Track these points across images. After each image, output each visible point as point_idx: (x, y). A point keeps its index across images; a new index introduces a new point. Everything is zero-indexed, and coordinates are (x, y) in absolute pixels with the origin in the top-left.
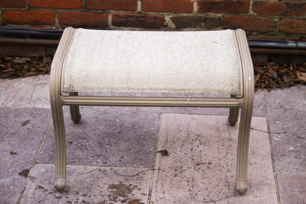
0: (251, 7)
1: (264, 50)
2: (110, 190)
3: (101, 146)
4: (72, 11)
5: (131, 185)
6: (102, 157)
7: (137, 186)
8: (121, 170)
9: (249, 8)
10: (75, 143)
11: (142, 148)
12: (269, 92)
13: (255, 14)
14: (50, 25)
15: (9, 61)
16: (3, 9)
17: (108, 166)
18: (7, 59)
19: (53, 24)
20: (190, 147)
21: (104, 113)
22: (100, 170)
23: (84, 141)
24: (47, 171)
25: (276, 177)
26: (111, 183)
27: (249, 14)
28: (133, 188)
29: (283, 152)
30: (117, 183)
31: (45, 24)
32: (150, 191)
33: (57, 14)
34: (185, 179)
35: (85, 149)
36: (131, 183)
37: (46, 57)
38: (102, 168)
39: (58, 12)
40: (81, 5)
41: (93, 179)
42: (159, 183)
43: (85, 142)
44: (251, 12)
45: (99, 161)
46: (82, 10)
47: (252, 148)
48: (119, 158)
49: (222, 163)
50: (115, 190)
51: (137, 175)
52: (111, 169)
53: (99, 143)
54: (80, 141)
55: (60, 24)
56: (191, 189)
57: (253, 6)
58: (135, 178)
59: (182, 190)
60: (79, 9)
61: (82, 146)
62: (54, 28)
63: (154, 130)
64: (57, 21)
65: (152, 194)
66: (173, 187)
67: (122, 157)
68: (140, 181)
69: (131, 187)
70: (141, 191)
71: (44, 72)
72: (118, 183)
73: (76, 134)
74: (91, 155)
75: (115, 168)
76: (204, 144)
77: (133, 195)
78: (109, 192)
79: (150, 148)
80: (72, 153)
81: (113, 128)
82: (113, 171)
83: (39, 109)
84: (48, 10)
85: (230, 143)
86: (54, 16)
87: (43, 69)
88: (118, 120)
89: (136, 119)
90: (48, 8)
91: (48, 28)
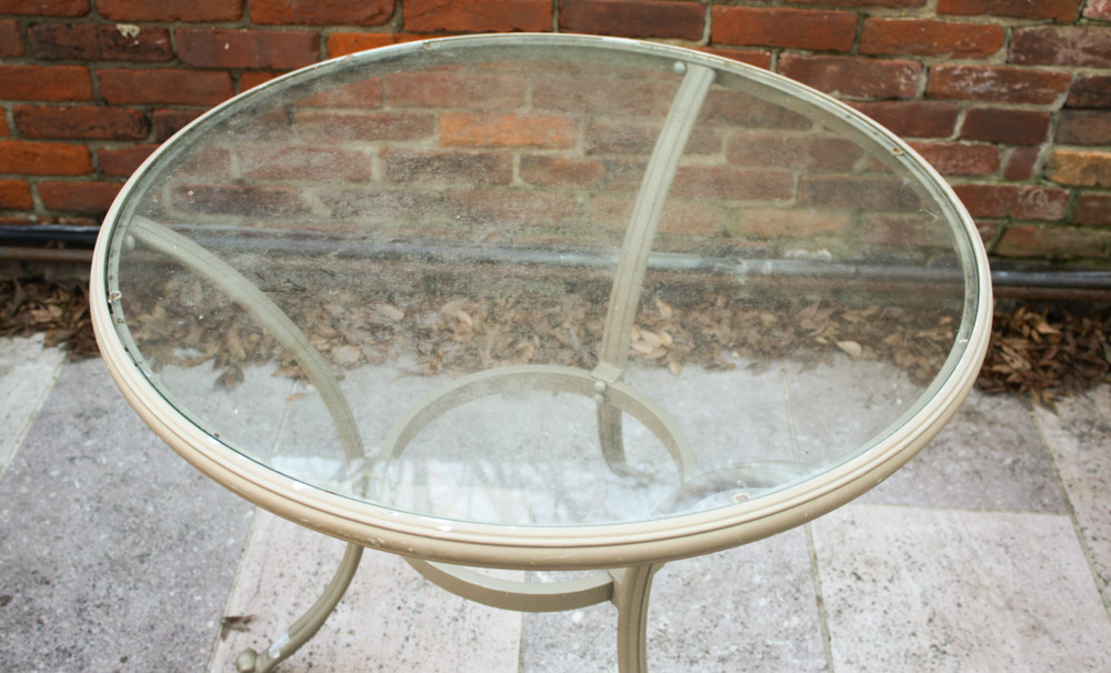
0: (516, 170)
3: (79, 613)
4: (69, 179)
6: (73, 659)
9: (510, 172)
10: (16, 599)
11: (186, 621)
14: (22, 210)
19: (31, 209)
21: (124, 479)
23: (43, 591)
27: (511, 186)
29: (552, 631)
31: (12, 209)
33: (34, 188)
35: (35, 626)
39: (35, 182)
40: (90, 164)
43: (42, 599)
46: (95, 176)
47: (474, 617)
53: (79, 601)
54: (32, 593)
55: (46, 208)
57: (522, 167)
60: (86, 174)
61: (31, 612)
62: (33, 218)
63: (235, 545)
64: (38, 201)
67: (123, 660)
71: (12, 330)
73: (30, 563)
74: (46, 651)
79: (206, 620)
81: (131, 539)
84: (11, 178)
86: (29, 192)
87: (13, 322)
88: (150, 509)
89: (199, 503)
90: (9, 173)
91: (20, 216)
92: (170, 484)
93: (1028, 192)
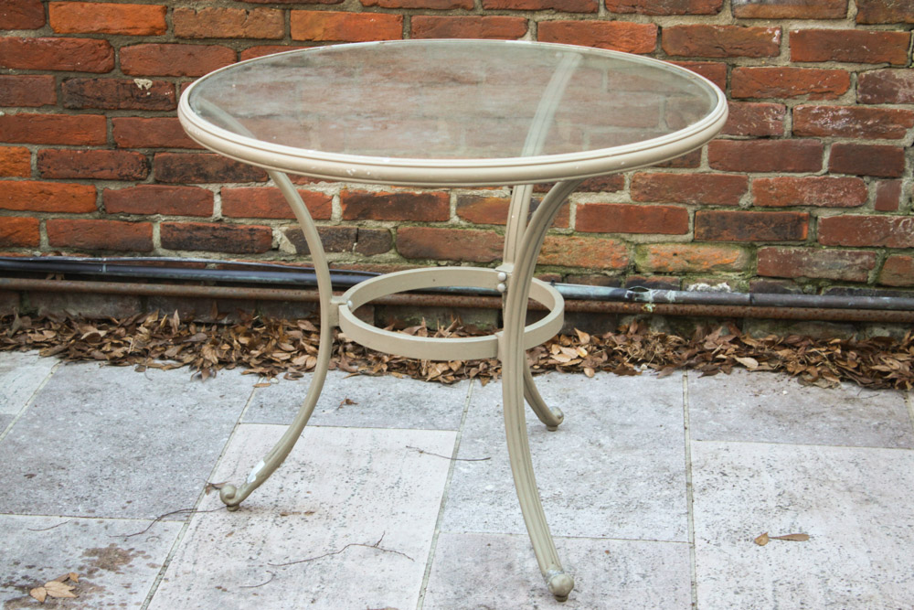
1: (485, 300)
2: (87, 558)
3: (91, 482)
4: (74, 217)
5: (132, 549)
6: (89, 501)
7: (143, 552)
8: (120, 523)
9: (448, 211)
10: (39, 475)
11: (177, 486)
12: (483, 385)
13: (464, 223)
14: (30, 247)
17: (96, 517)
19: (37, 246)
21: (119, 422)
22: (77, 523)
23: (60, 472)
25: (435, 537)
26: (92, 546)
27: (450, 223)
28: (133, 556)
29: (469, 493)
30: (104, 546)
31: (20, 245)
32: (168, 561)
33: (44, 224)
34: (248, 540)
35: (57, 487)
36: (132, 546)
37: (21, 316)
38: (82, 521)
39: (45, 220)
40: (95, 203)
41: (56, 538)
42: (191, 547)
43: (61, 475)
44: (455, 219)
45: (80, 507)
46: (97, 214)
47: (407, 486)
48: (124, 503)
49: (334, 513)
50: (96, 558)
52: (101, 522)
53: (90, 476)
54: (52, 473)
55: (51, 244)
56: (254, 557)
57: (458, 205)
58: (144, 537)
59: (234, 559)
60: (90, 212)
61: (52, 482)
62: (38, 253)
63: (213, 454)
64: (44, 238)
65: (171, 565)
66: (217, 554)
67: (129, 502)
68: (152, 544)
69: (132, 553)
70: (150, 561)
71: (10, 347)
72: (107, 546)
73: (47, 460)
74: (67, 497)
75: (108, 521)
76: (310, 479)
77: (131, 566)
78: (82, 561)
79: (193, 486)
80: (27, 495)
81: (128, 450)
82: (103, 525)
84: (25, 215)
85: (365, 477)
86: (38, 228)
87: (12, 341)
88: (143, 436)
89: (182, 435)
90: (24, 211)
91: (26, 253)
92: (158, 425)
93: (898, 222)
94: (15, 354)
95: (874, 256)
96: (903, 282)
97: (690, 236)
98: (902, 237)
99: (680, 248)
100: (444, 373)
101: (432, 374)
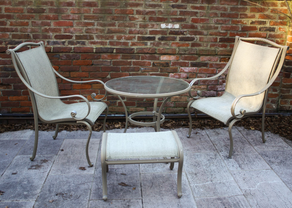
8: (46, 156)
10: (32, 149)
11: (55, 149)
12: (104, 131)
14: (28, 112)
15: (13, 126)
16: (12, 107)
17: (42, 155)
18: (13, 125)
19: (29, 112)
20: (71, 148)
21: (44, 140)
22: (39, 156)
24: (20, 157)
25: (98, 155)
28: (48, 160)
30: (43, 159)
31: (27, 112)
34: (67, 157)
37: (27, 124)
42: (58, 159)
48: (46, 152)
49: (81, 152)
50: (42, 161)
51: (51, 157)
56: (68, 160)
59: (65, 160)
62: (30, 113)
63: (61, 144)
65: (55, 162)
66: (62, 159)
70: (51, 161)
75: (44, 155)
76: (77, 147)
77: (48, 162)
79: (58, 149)
80: (30, 152)
81: (46, 144)
83: (22, 140)
84: (27, 107)
86: (30, 109)
87: (26, 128)
90: (27, 106)
91: (28, 113)
93: (168, 103)
94: (26, 130)
95: (165, 108)
96: (169, 112)
97: (136, 106)
98: (169, 105)
99: (135, 108)
100: (98, 130)
101: (96, 130)
